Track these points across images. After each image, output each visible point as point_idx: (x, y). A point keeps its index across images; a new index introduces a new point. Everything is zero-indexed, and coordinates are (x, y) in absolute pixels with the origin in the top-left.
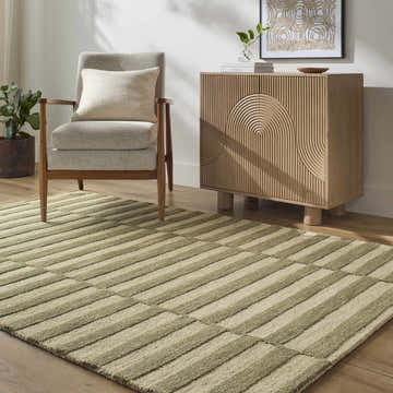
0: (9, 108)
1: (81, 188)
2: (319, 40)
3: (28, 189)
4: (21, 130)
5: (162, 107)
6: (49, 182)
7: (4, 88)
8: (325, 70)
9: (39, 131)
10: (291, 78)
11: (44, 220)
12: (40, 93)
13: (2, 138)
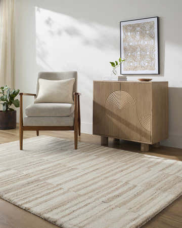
0: (5, 97)
1: (38, 135)
2: (147, 66)
3: (13, 135)
4: (10, 107)
5: (76, 97)
6: (24, 132)
7: (2, 88)
8: (151, 80)
9: (19, 108)
10: (135, 83)
11: (21, 149)
12: (19, 91)
13: (1, 111)
